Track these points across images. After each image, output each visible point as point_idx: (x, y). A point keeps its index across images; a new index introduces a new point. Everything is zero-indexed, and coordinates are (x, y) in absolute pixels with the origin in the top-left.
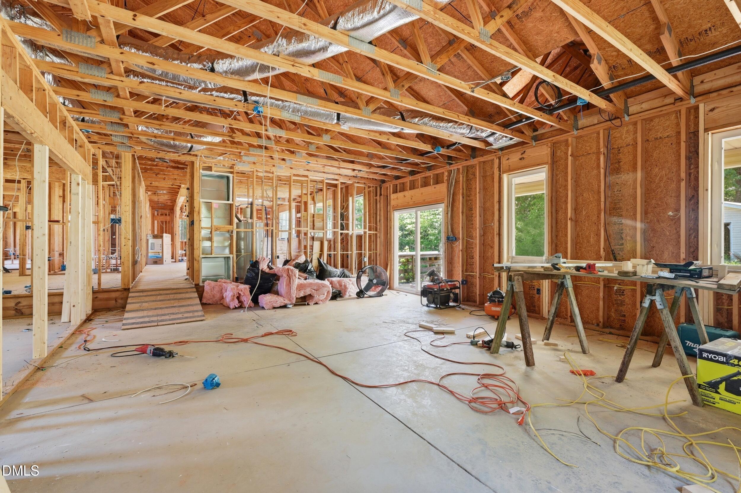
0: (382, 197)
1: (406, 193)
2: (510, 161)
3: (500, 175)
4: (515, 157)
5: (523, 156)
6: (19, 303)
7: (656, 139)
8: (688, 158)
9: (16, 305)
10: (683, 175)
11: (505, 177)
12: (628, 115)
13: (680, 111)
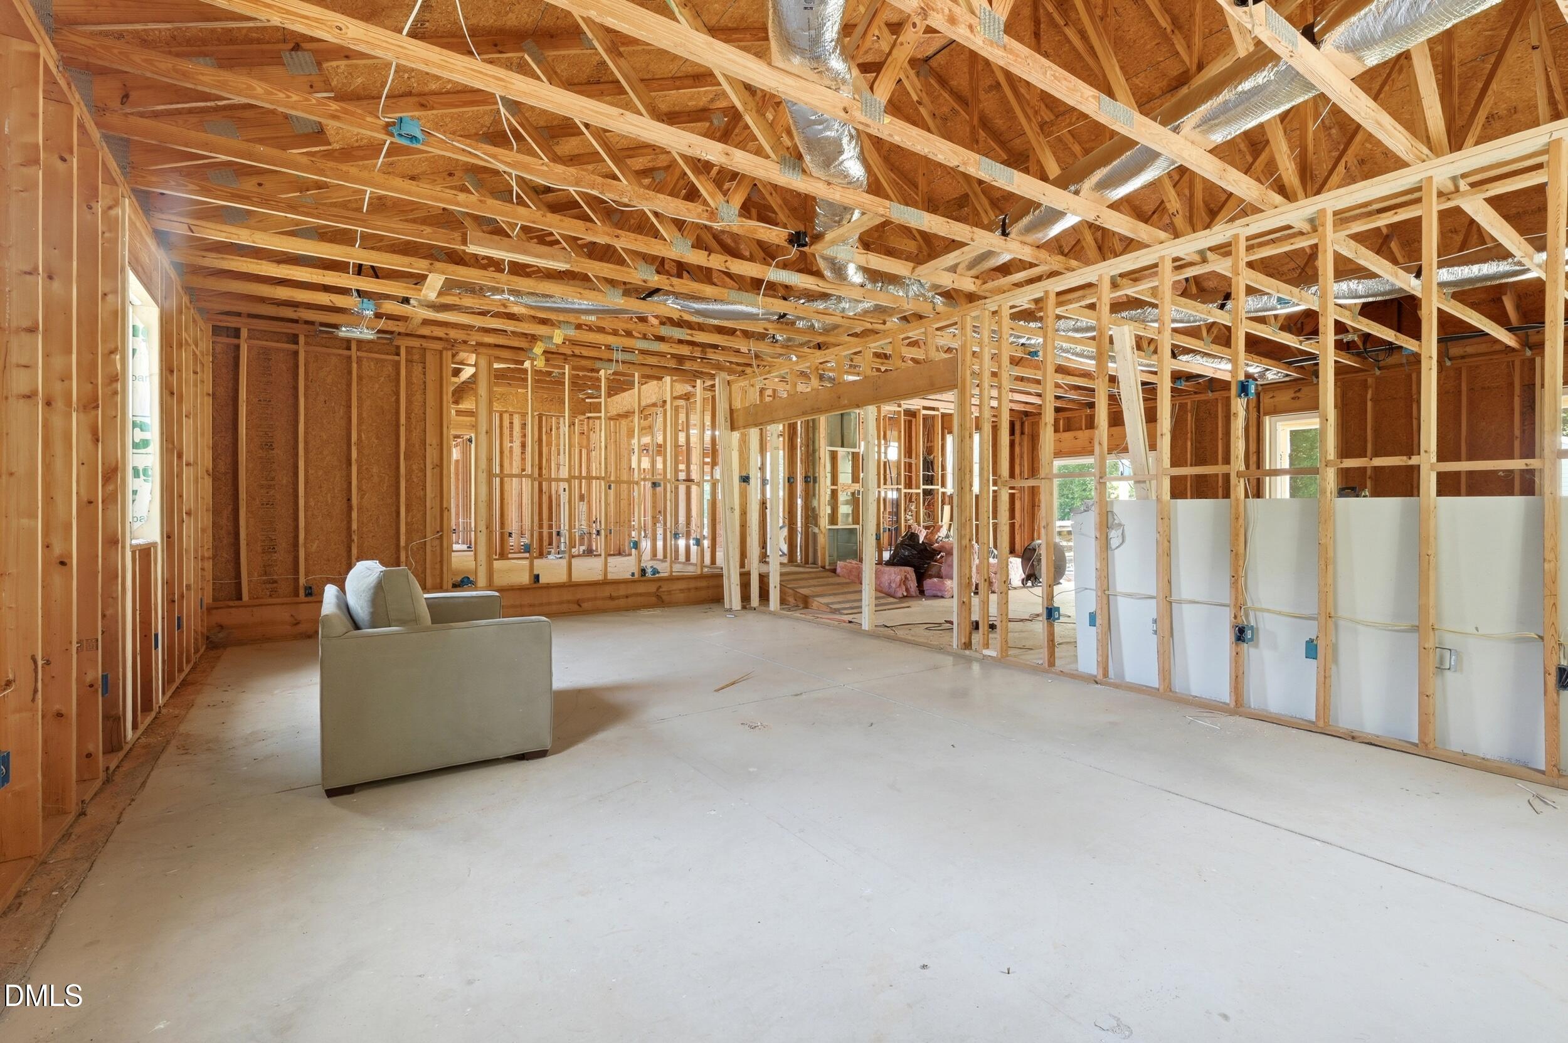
0: (1025, 438)
1: (1079, 434)
2: (1276, 399)
3: (1259, 417)
4: (1285, 397)
5: (1298, 394)
6: (660, 587)
7: (1483, 388)
8: (1522, 414)
9: (658, 589)
10: (1517, 432)
11: (1267, 420)
12: (1450, 359)
13: (1513, 362)
